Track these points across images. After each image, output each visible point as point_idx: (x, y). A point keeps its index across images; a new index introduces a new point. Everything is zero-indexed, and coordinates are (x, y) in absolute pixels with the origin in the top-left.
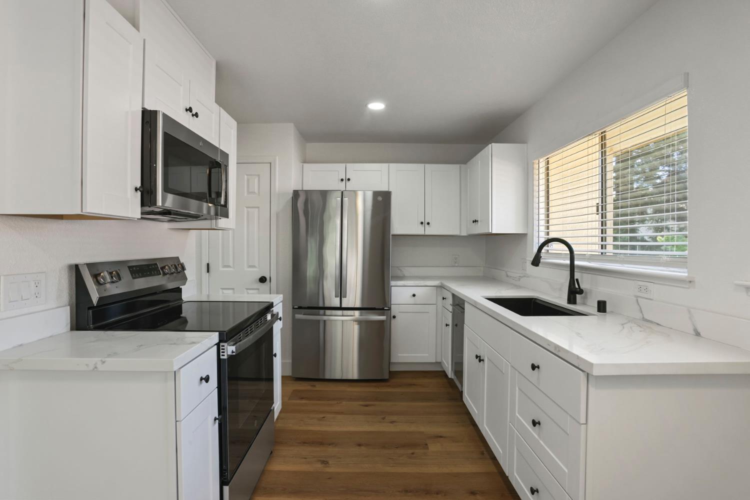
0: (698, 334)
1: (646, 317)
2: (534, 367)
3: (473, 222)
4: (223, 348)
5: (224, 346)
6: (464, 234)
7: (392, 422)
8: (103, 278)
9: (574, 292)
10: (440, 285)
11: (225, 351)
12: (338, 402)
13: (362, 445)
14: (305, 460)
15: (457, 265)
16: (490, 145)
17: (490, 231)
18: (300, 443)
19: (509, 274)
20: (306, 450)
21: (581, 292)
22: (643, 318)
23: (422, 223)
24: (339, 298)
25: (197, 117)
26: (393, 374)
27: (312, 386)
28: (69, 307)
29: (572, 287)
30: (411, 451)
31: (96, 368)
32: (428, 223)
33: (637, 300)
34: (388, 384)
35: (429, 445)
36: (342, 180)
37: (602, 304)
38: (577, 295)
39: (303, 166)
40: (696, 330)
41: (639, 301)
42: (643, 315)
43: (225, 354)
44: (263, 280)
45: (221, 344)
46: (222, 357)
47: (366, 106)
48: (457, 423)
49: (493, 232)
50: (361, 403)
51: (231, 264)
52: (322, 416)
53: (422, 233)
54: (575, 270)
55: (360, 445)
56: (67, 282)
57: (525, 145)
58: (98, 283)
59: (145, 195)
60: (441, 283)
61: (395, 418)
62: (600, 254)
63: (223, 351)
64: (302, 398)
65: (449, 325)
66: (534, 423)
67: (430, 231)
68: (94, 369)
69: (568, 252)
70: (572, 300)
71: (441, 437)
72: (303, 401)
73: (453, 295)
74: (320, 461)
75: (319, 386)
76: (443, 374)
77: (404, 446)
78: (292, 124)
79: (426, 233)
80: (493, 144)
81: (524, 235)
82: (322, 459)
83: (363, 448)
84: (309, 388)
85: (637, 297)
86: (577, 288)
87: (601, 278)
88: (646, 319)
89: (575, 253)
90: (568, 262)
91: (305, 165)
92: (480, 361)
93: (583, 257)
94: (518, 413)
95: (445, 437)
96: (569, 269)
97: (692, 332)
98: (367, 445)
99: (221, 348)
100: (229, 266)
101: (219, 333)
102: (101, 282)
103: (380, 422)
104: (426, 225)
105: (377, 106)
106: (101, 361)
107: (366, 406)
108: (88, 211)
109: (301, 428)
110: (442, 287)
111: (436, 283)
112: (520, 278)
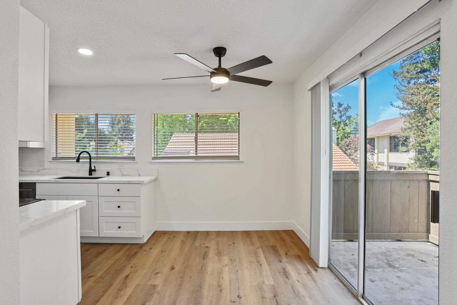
1: (123, 174)
29: (91, 169)
37: (108, 173)
49: (30, 147)
69: (89, 156)
70: (91, 174)
90: (89, 160)
96: (89, 163)
97: (138, 175)
112: (38, 171)
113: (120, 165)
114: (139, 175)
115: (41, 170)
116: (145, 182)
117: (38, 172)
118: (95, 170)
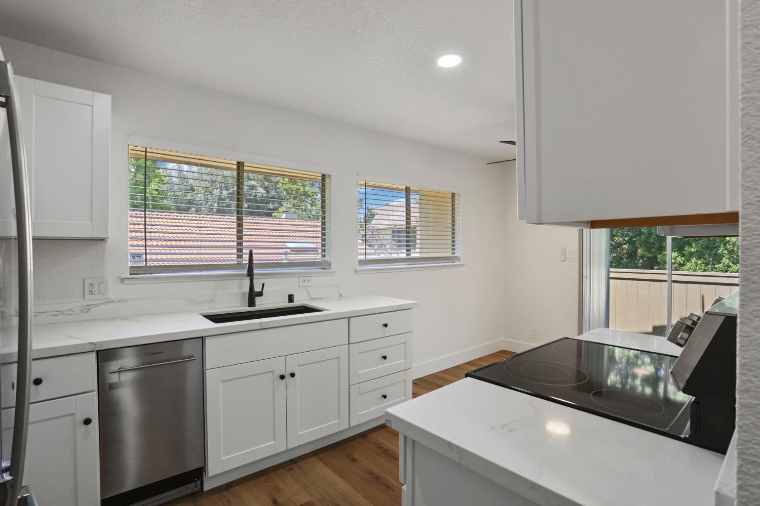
1: (312, 297)
33: (306, 289)
112: (87, 308)
113: (305, 278)
114: (341, 296)
115: (97, 305)
117: (87, 312)
118: (260, 294)
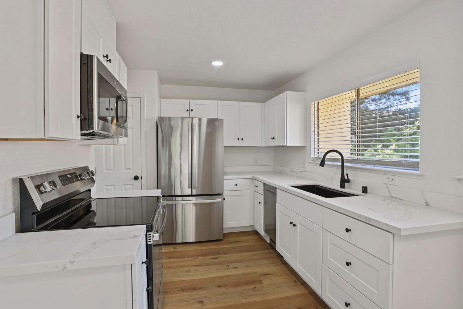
0: (428, 205)
1: (393, 195)
2: (347, 230)
3: (272, 138)
4: (150, 236)
5: (150, 235)
6: (263, 145)
7: (235, 268)
8: (44, 187)
9: (344, 181)
10: (252, 178)
11: (151, 238)
12: (196, 258)
13: (222, 286)
14: (187, 302)
15: (257, 164)
16: (285, 92)
17: (286, 145)
18: (180, 290)
19: (292, 170)
20: (186, 295)
21: (348, 181)
22: (391, 196)
23: (238, 139)
24: (190, 189)
25: (110, 62)
26: (225, 235)
27: (174, 248)
28: (14, 214)
29: (343, 178)
30: (253, 286)
31: (65, 268)
32: (242, 139)
33: (387, 186)
34: (223, 242)
35: (262, 280)
36: (188, 110)
37: (365, 188)
38: (346, 183)
39: (161, 100)
40: (427, 202)
41: (388, 187)
42: (391, 194)
43: (151, 240)
44: (136, 178)
45: (148, 233)
46: (148, 243)
47: (211, 62)
48: (274, 264)
49: (287, 145)
50: (211, 257)
51: (112, 168)
52: (188, 269)
53: (239, 145)
54: (344, 169)
55: (220, 286)
56: (11, 193)
57: (305, 93)
58: (41, 193)
59: (83, 121)
60: (253, 176)
61: (235, 265)
62: (357, 159)
63: (149, 238)
64: (170, 258)
65: (261, 203)
66: (348, 264)
67: (243, 144)
68: (63, 270)
69: (341, 158)
70: (343, 186)
71: (268, 274)
72: (172, 260)
73: (264, 184)
74: (198, 301)
75: (179, 248)
76: (256, 233)
77: (247, 283)
78: (156, 72)
79: (241, 146)
80: (287, 91)
81: (303, 147)
82: (198, 300)
83: (223, 288)
84: (172, 250)
85: (387, 184)
86: (346, 179)
87: (360, 173)
88: (393, 197)
89: (344, 158)
90: (340, 164)
91: (163, 100)
92: (294, 225)
93: (349, 161)
94: (330, 257)
95: (270, 274)
96: (341, 168)
97: (425, 204)
98: (225, 286)
99: (148, 236)
100: (111, 170)
101: (147, 226)
102: (43, 191)
103: (227, 269)
104: (241, 140)
105: (217, 64)
106: (70, 261)
107: (215, 259)
108: (51, 136)
109: (177, 280)
110: (253, 179)
111: (250, 176)
112: (301, 173)
116: (403, 234)
